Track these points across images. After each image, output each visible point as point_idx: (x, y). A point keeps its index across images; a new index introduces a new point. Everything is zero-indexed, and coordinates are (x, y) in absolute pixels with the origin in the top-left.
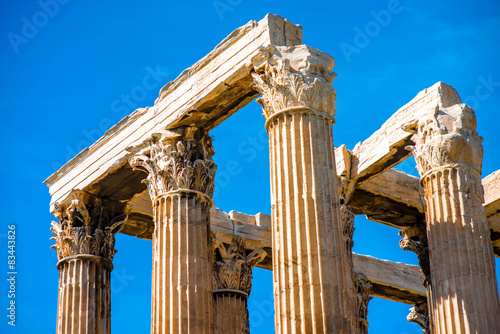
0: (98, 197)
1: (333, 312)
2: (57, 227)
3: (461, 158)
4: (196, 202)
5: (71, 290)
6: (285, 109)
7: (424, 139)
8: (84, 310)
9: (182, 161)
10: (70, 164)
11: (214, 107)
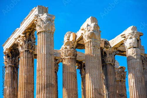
0: (13, 50)
1: (48, 82)
2: (4, 57)
3: (93, 38)
4: (29, 52)
5: (7, 74)
6: (40, 31)
7: (85, 33)
8: (10, 79)
9: (25, 42)
10: (6, 42)
11: (31, 28)
